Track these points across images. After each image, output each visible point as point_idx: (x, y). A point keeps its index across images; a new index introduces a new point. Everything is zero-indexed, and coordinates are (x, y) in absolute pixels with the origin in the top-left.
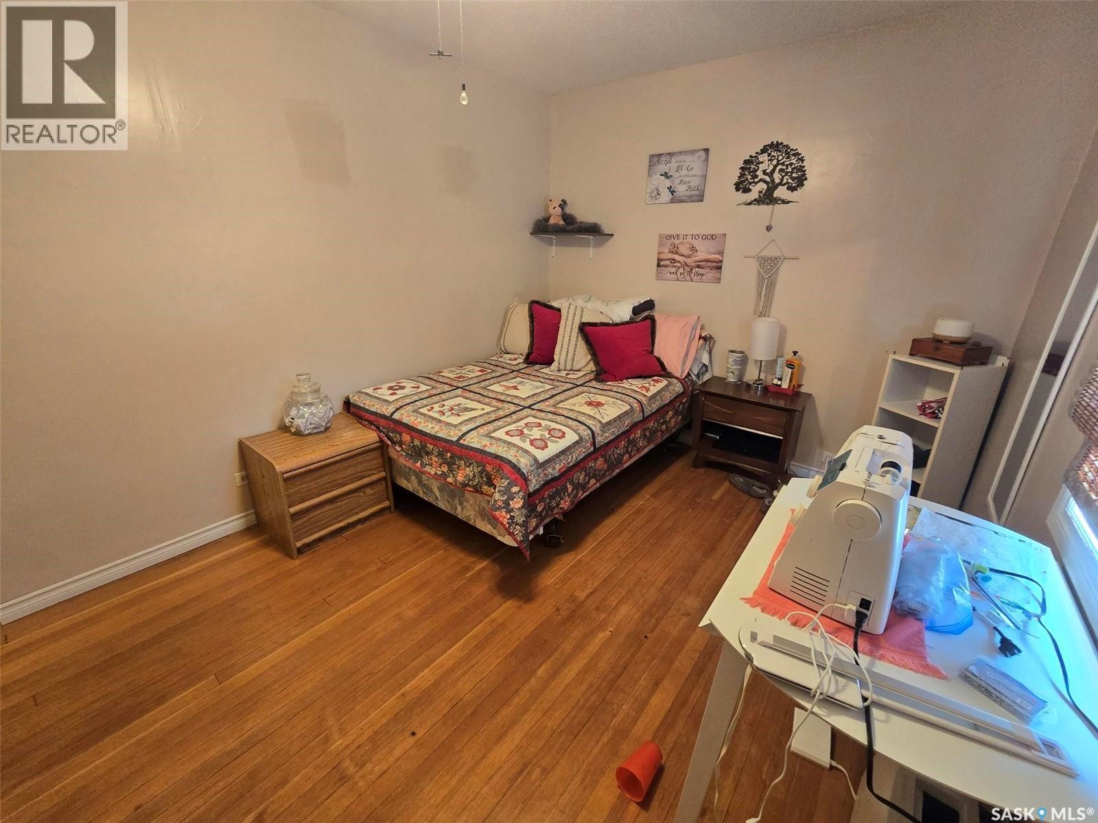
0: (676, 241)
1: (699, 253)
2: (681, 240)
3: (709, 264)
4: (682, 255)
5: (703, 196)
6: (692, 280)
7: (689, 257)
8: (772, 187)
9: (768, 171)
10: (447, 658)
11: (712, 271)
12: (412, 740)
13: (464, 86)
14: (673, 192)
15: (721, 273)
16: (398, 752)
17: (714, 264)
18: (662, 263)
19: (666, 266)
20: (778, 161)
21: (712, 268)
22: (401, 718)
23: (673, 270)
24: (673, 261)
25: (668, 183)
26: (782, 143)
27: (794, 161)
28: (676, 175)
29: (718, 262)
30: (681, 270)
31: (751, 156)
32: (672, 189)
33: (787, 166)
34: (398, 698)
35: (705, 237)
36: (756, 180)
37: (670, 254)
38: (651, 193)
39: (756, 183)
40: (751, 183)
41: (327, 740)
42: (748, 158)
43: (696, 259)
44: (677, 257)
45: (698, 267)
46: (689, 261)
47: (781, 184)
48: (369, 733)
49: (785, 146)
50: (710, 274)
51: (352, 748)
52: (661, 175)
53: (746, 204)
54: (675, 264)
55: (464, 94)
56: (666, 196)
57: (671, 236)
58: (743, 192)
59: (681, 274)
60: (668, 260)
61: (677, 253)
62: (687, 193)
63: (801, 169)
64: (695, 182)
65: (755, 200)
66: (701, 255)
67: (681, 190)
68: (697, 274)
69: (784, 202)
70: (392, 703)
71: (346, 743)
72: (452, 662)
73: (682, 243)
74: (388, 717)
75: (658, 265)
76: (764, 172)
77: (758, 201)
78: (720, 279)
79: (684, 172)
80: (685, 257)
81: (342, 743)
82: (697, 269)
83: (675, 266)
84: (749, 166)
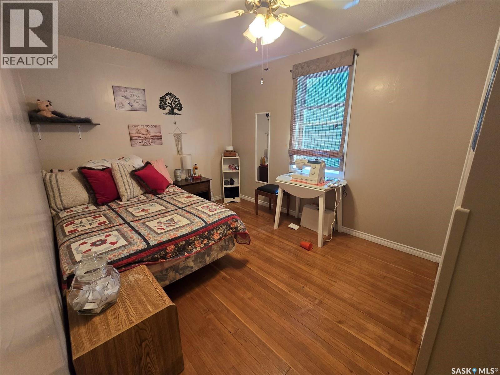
0: (139, 128)
1: (151, 133)
2: (141, 128)
3: (157, 137)
4: (144, 134)
5: (146, 109)
6: (151, 145)
7: (147, 135)
8: (172, 109)
9: (170, 103)
10: (274, 281)
11: (159, 140)
12: (305, 287)
13: (262, 79)
14: (131, 106)
15: (162, 140)
16: (309, 290)
17: (159, 137)
18: (133, 138)
19: (136, 140)
20: (172, 100)
21: (158, 139)
22: (298, 291)
23: (141, 141)
24: (139, 137)
25: (128, 101)
26: (172, 94)
27: (177, 101)
28: (131, 98)
29: (160, 136)
30: (144, 141)
31: (162, 96)
32: (130, 104)
33: (175, 102)
34: (291, 293)
35: (152, 126)
36: (167, 105)
37: (137, 134)
38: (119, 105)
39: (167, 107)
40: (165, 106)
41: (310, 310)
42: (161, 97)
43: (150, 135)
44: (141, 135)
45: (152, 139)
46: (147, 136)
47: (175, 108)
48: (305, 299)
49: (173, 95)
50: (158, 142)
51: (311, 302)
52: (122, 97)
53: (165, 114)
54: (141, 138)
55: (262, 81)
56: (128, 107)
57: (135, 126)
58: (163, 109)
59: (145, 142)
60: (136, 137)
61: (140, 133)
62: (139, 107)
63: (180, 104)
64: (142, 103)
65: (168, 113)
66: (152, 134)
67: (136, 105)
68: (152, 142)
69: (178, 114)
70: (293, 294)
71: (310, 304)
72: (275, 280)
73: (141, 129)
74: (298, 294)
75: (131, 139)
76: (169, 103)
77: (169, 113)
78: (162, 143)
79: (135, 97)
80: (145, 135)
81: (310, 306)
82: (152, 140)
83: (141, 139)
84: (162, 99)
